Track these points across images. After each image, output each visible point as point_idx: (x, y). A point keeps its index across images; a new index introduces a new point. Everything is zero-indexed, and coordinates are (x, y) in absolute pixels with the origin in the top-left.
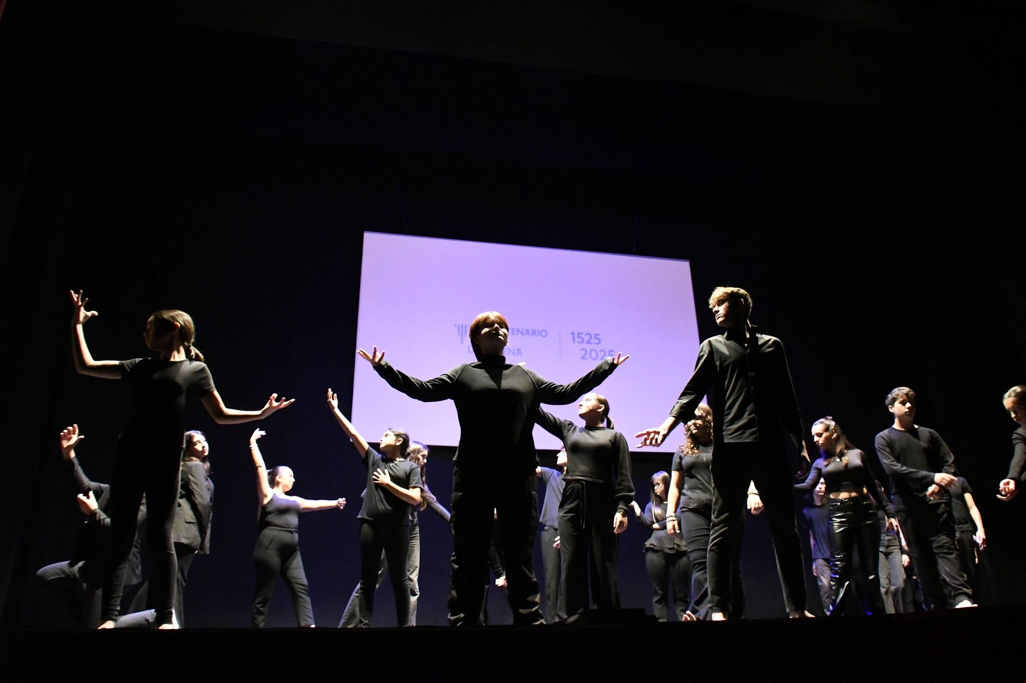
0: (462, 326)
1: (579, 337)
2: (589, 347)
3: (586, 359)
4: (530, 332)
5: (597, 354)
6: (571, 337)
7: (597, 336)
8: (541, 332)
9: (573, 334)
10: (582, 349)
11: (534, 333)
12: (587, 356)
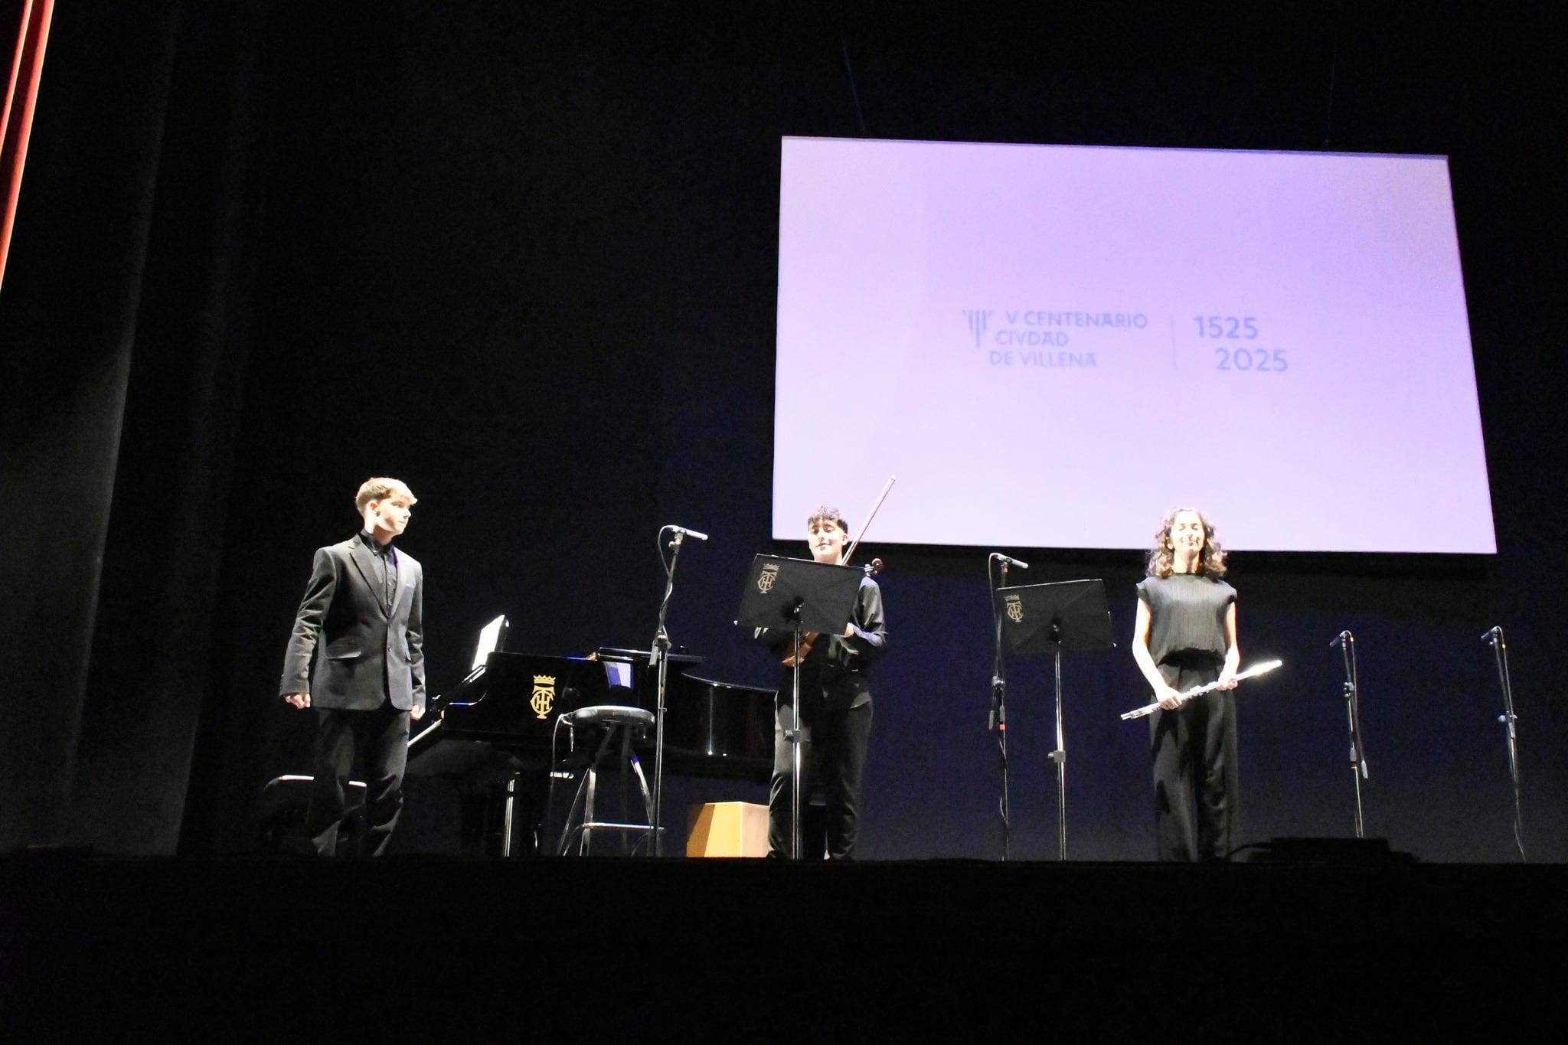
0: (978, 312)
1: (1212, 326)
2: (1232, 346)
3: (1229, 369)
4: (1113, 318)
5: (1250, 359)
6: (1197, 324)
7: (1251, 323)
8: (1135, 318)
9: (1200, 319)
10: (1220, 350)
11: (1121, 320)
12: (1230, 363)
